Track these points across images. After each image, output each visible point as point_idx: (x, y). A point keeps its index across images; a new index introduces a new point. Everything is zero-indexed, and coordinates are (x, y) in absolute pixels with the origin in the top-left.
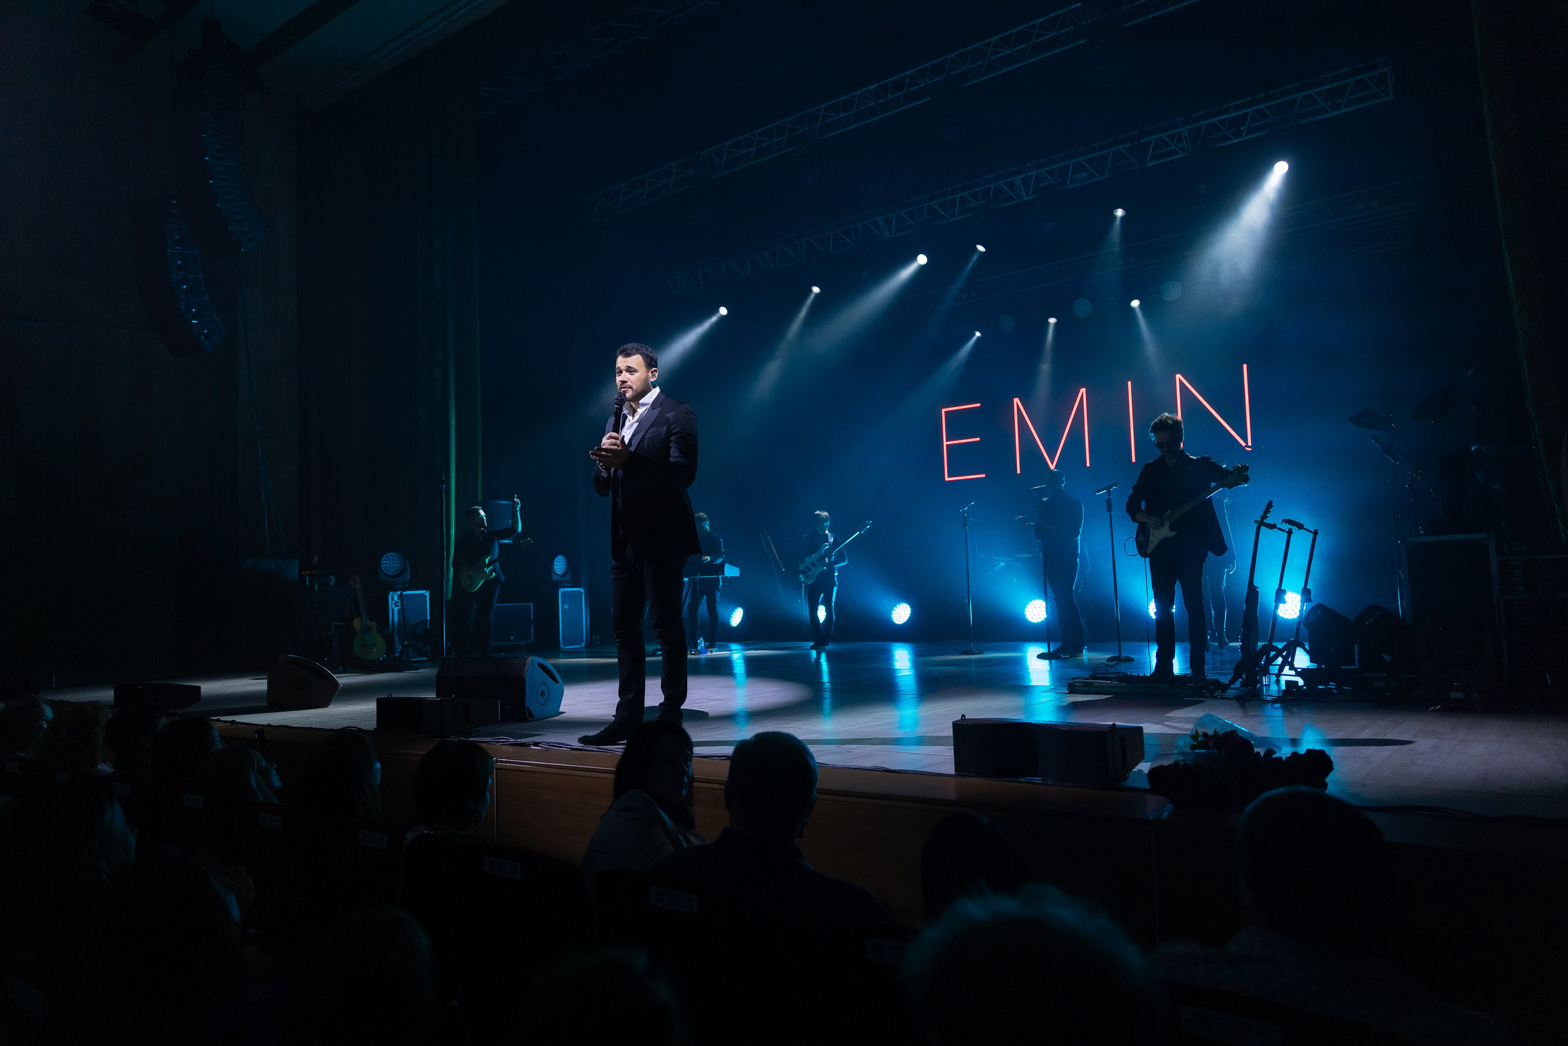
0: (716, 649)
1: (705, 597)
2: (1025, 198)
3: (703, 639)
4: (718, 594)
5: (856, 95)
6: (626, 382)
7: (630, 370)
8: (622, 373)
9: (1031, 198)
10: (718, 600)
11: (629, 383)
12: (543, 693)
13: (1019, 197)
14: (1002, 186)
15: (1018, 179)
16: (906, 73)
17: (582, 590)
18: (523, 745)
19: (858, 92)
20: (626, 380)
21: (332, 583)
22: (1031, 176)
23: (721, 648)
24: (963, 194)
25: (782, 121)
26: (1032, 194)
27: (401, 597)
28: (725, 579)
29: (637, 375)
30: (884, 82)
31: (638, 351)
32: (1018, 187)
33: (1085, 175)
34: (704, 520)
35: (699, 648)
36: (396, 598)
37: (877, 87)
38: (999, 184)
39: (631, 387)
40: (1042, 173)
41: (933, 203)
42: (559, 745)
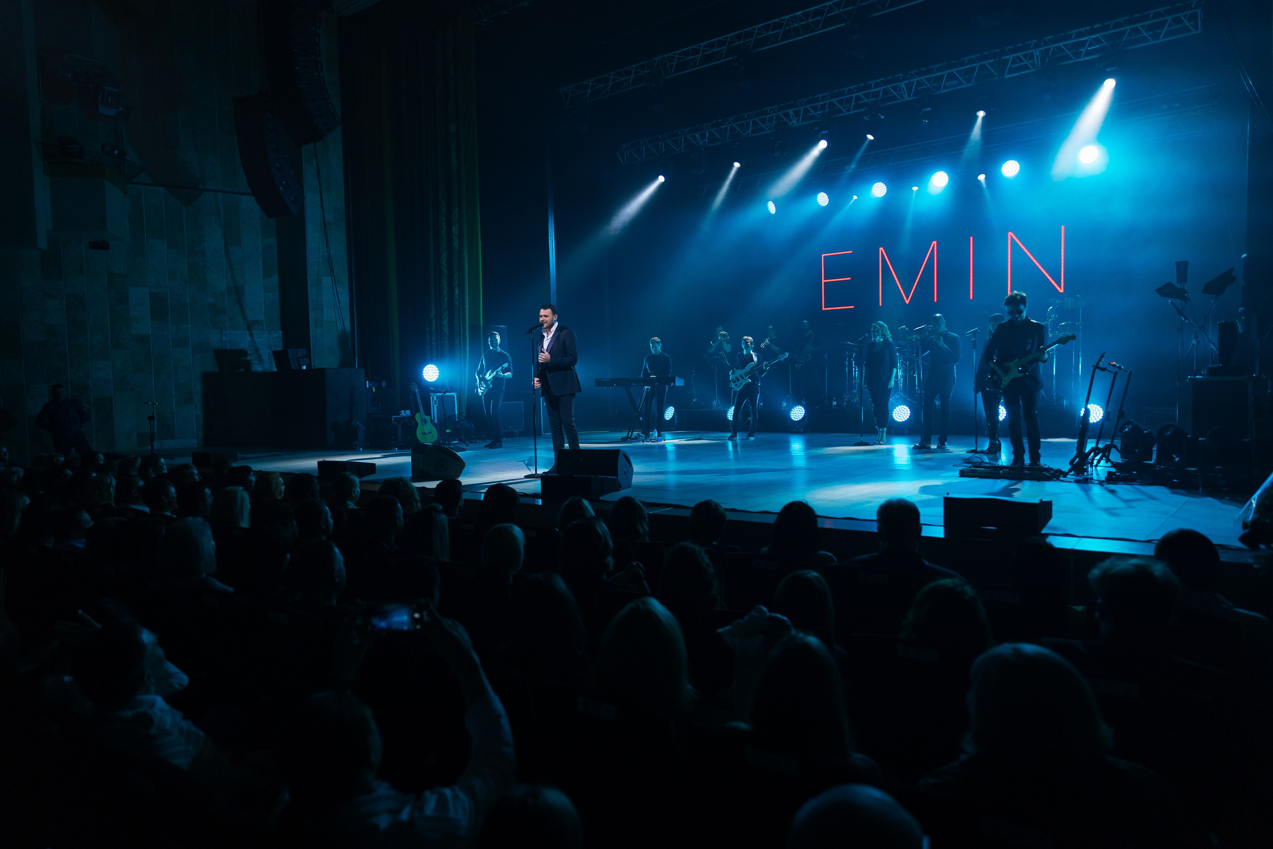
2: (906, 98)
3: (657, 430)
5: (785, 19)
9: (912, 98)
13: (902, 98)
14: (889, 89)
15: (902, 85)
16: (826, 4)
19: (786, 17)
22: (914, 82)
24: (858, 94)
25: (724, 37)
26: (913, 96)
30: (808, 10)
32: (902, 90)
33: (955, 82)
35: (654, 437)
37: (801, 14)
38: (888, 88)
40: (922, 80)
41: (834, 100)
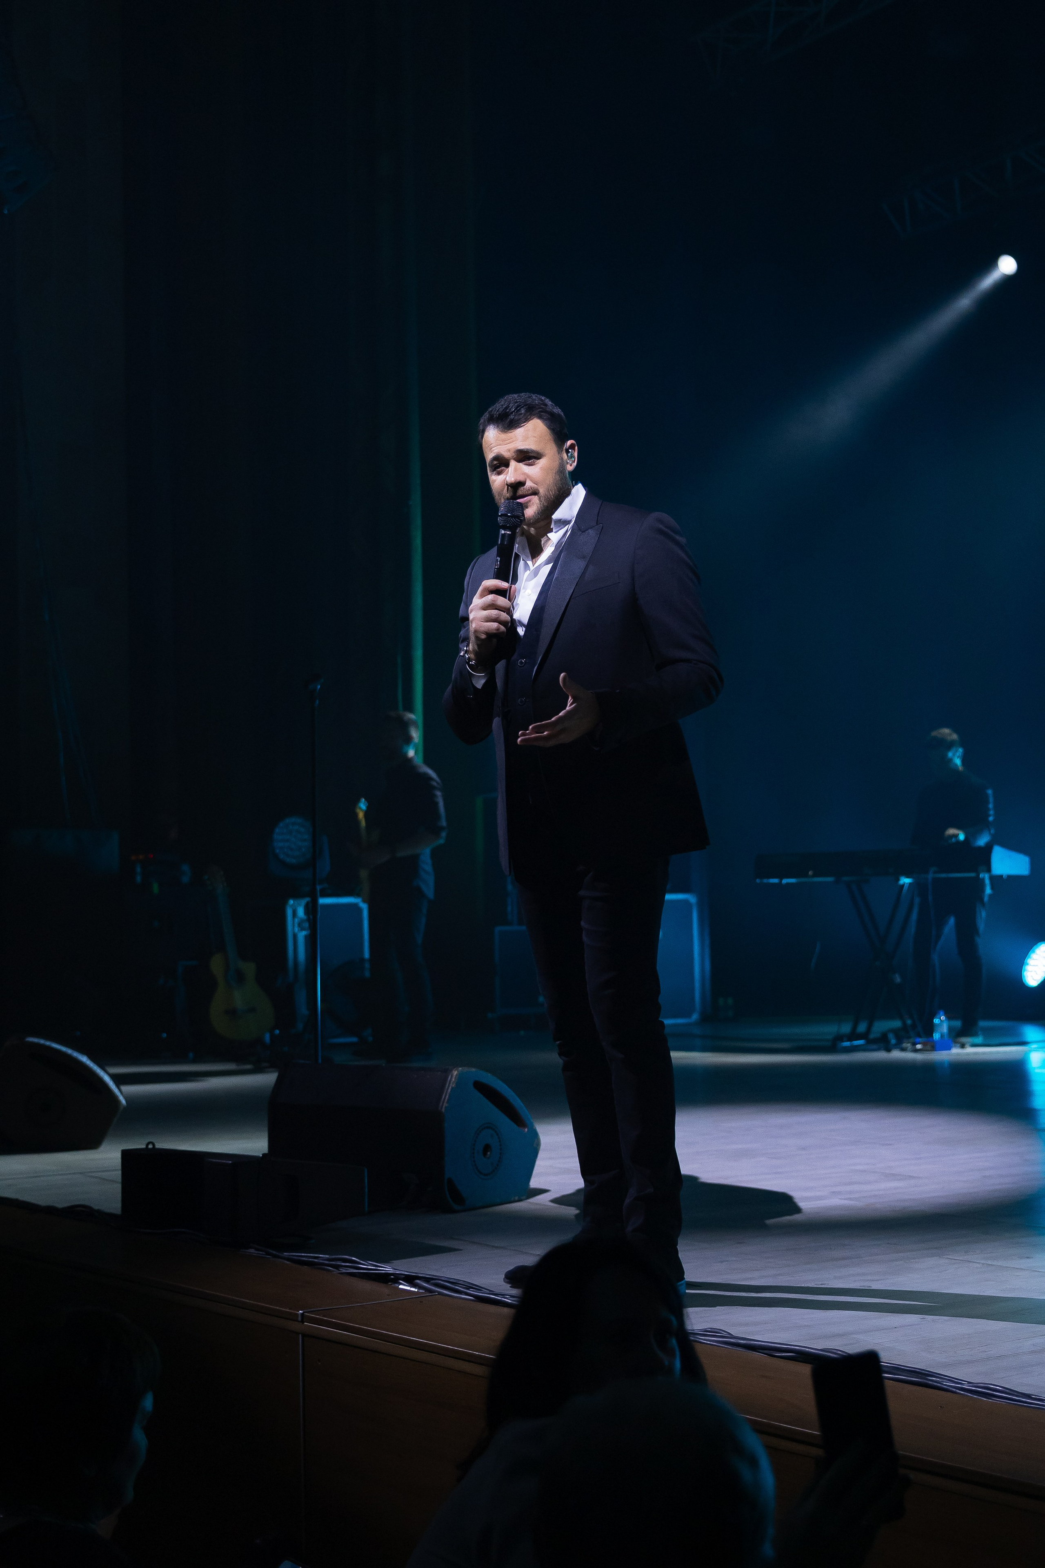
0: (979, 1040)
1: (952, 921)
3: (946, 1014)
4: (982, 915)
6: (521, 484)
7: (526, 456)
8: (507, 465)
10: (981, 926)
11: (529, 484)
12: (487, 1148)
17: (691, 898)
18: (385, 1279)
20: (521, 478)
21: (185, 879)
23: (993, 1038)
27: (312, 909)
28: (997, 881)
29: (542, 462)
31: (532, 411)
34: (950, 745)
35: (936, 1036)
36: (301, 912)
39: (535, 493)
42: (452, 1285)
